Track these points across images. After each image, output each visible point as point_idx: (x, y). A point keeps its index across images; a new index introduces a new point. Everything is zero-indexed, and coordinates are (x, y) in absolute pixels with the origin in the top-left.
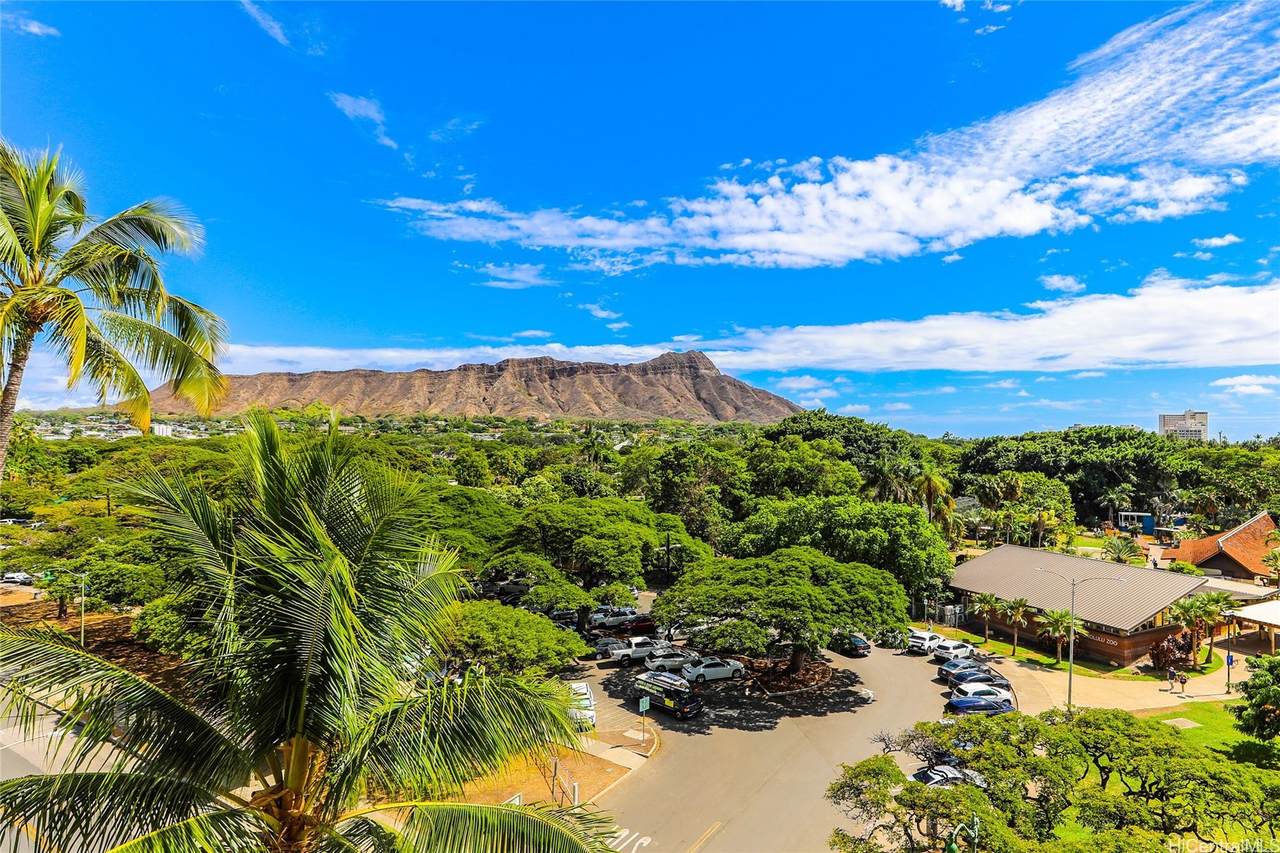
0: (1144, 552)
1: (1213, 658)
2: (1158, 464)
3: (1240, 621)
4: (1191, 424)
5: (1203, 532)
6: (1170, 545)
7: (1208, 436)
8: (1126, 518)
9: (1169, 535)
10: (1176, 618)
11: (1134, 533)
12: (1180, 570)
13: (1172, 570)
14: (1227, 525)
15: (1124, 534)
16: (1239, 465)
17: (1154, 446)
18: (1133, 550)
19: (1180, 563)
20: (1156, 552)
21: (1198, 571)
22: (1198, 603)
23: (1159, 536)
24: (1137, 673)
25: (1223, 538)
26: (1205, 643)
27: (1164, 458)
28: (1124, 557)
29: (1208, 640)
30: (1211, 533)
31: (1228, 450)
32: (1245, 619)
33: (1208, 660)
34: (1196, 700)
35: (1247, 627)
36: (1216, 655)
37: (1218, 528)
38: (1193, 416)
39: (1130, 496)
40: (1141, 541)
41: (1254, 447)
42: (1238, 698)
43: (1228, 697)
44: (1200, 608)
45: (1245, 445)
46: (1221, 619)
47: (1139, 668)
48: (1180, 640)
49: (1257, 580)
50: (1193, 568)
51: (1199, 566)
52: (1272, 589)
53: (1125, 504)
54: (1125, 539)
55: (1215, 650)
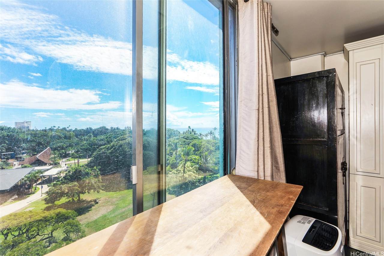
0: (12, 164)
1: (37, 188)
2: (16, 137)
3: (44, 177)
4: (26, 125)
5: (32, 155)
6: (21, 160)
7: (31, 128)
8: (4, 155)
9: (21, 158)
10: (25, 181)
11: (8, 159)
12: (25, 167)
13: (23, 167)
14: (39, 152)
15: (3, 160)
16: (42, 135)
17: (15, 132)
18: (7, 165)
19: (26, 165)
20: (16, 163)
21: (31, 166)
22: (32, 175)
23: (17, 159)
24: (12, 201)
25: (38, 156)
26: (34, 185)
27: (18, 135)
28: (4, 167)
29: (35, 184)
30: (34, 155)
31: (37, 132)
32: (45, 176)
33: (35, 189)
34: (32, 202)
35: (46, 177)
36: (38, 187)
37: (36, 153)
38: (27, 122)
39: (5, 148)
40: (10, 161)
41: (45, 131)
42: (45, 196)
43: (42, 197)
44: (33, 176)
45: (43, 130)
46: (39, 177)
47: (12, 200)
48: (27, 187)
49: (48, 165)
50: (29, 165)
51: (31, 165)
52: (51, 166)
53: (3, 150)
54: (5, 161)
55: (37, 186)
